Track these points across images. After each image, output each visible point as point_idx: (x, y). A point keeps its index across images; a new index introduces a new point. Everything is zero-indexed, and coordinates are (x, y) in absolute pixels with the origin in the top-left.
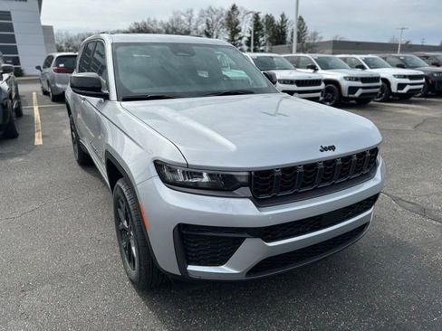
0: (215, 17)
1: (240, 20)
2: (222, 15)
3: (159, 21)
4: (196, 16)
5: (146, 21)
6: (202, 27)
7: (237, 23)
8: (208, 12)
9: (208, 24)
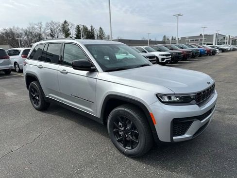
0: (55, 26)
1: (70, 28)
2: (59, 26)
3: (20, 28)
4: (44, 26)
5: (12, 28)
6: (49, 31)
7: (68, 30)
8: (51, 24)
9: (51, 30)
